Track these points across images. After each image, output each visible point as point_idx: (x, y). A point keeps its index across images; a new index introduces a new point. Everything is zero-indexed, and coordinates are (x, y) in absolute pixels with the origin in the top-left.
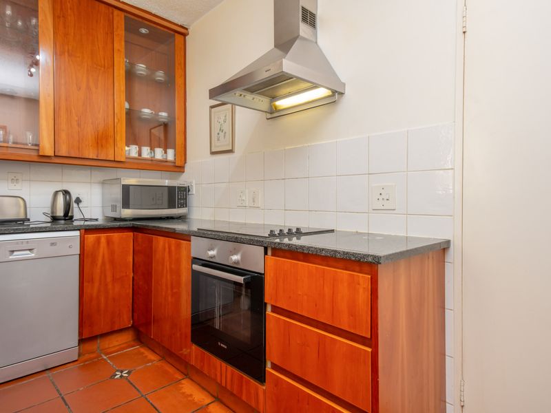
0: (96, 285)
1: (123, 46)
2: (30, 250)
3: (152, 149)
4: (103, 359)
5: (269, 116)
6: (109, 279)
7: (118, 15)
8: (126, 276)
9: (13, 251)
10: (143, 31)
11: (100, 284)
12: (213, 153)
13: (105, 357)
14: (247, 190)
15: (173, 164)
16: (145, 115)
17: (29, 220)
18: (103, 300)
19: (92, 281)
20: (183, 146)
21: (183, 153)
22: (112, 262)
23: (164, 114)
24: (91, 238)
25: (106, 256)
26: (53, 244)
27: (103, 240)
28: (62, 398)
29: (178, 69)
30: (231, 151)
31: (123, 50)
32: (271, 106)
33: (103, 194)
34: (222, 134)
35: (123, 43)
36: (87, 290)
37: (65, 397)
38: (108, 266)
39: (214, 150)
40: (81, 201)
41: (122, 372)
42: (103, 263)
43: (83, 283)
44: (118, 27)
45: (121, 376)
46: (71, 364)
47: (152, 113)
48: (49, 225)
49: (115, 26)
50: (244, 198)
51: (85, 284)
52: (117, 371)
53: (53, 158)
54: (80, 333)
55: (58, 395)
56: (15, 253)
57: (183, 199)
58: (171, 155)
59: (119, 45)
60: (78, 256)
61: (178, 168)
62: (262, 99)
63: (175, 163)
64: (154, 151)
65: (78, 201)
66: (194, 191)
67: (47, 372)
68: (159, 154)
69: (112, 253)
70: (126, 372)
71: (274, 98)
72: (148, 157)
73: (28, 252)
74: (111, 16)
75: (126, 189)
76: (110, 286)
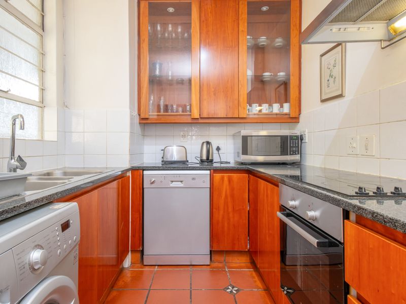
0: (221, 212)
1: (246, 27)
2: (181, 181)
3: (271, 105)
4: (225, 271)
5: (384, 44)
6: (230, 209)
7: (242, 4)
8: (243, 209)
9: (172, 181)
10: (265, 9)
11: (224, 212)
12: (323, 101)
13: (227, 270)
14: (358, 137)
15: (287, 116)
16: (266, 78)
17: (188, 161)
18: (226, 224)
19: (218, 209)
20: (297, 99)
21: (297, 105)
22: (232, 196)
23: (282, 74)
24: (218, 176)
25: (228, 191)
26: (193, 179)
27: (226, 179)
28: (191, 291)
29: (293, 30)
30: (340, 96)
31: (246, 30)
32: (388, 31)
33: (234, 144)
34: (331, 80)
35: (246, 24)
36: (216, 215)
37: (193, 291)
38: (229, 199)
39: (324, 98)
40: (220, 149)
41: (233, 288)
42: (226, 196)
43: (212, 209)
44: (242, 13)
45: (231, 291)
46: (206, 266)
47: (271, 75)
48: (198, 165)
49: (240, 13)
50: (354, 145)
51: (214, 210)
52: (230, 285)
53: (200, 119)
54: (211, 246)
55: (189, 288)
56: (174, 183)
57: (295, 147)
58: (286, 108)
59: (243, 26)
60: (209, 189)
61: (294, 119)
62: (371, 26)
63: (289, 115)
64: (272, 106)
65: (218, 149)
66: (306, 139)
67: (191, 267)
68: (276, 108)
69: (232, 189)
70: (236, 289)
71: (390, 19)
72: (267, 112)
73: (180, 183)
74: (237, 6)
75: (245, 139)
76: (231, 215)
